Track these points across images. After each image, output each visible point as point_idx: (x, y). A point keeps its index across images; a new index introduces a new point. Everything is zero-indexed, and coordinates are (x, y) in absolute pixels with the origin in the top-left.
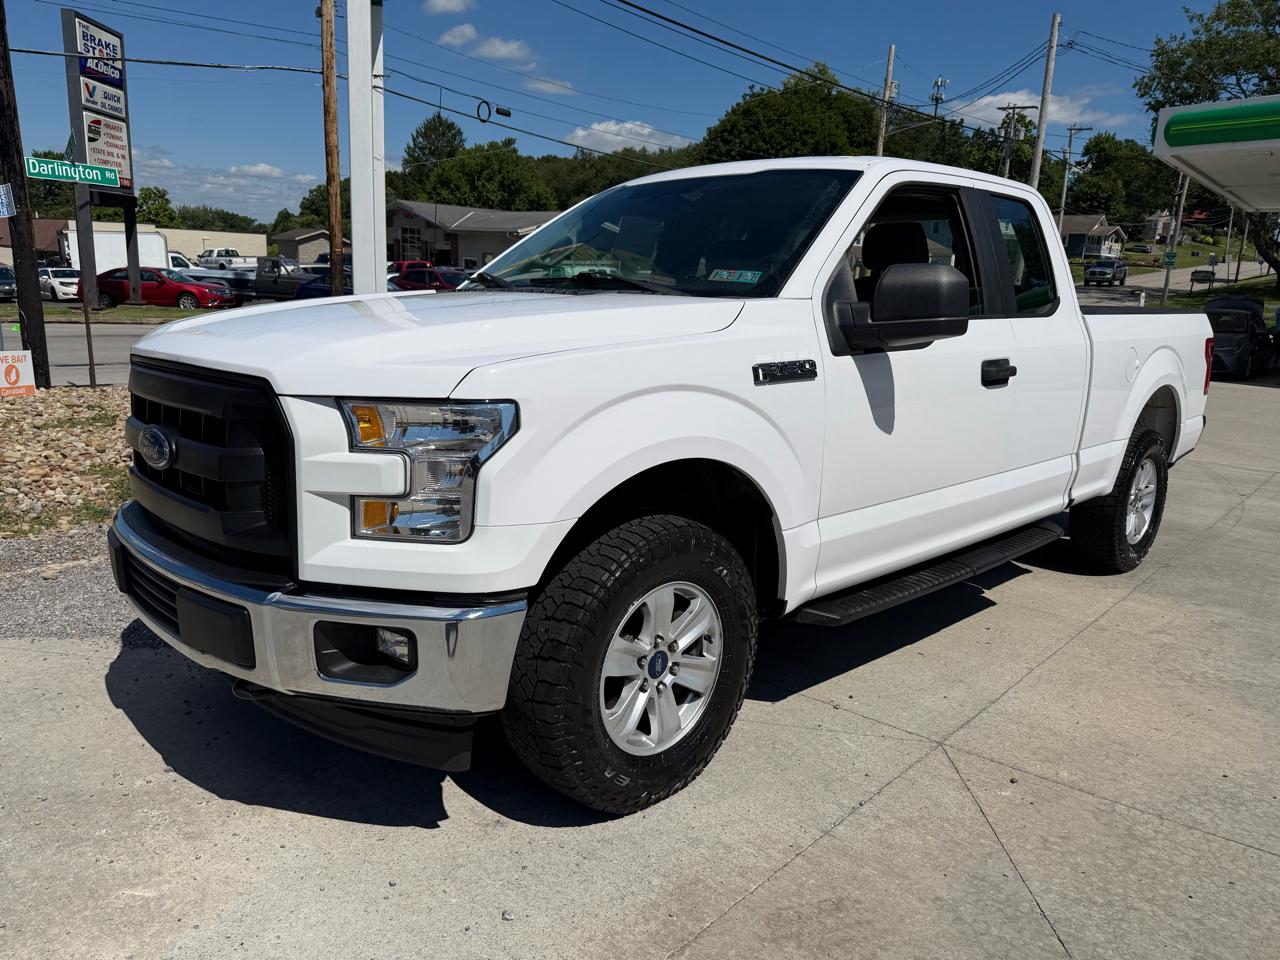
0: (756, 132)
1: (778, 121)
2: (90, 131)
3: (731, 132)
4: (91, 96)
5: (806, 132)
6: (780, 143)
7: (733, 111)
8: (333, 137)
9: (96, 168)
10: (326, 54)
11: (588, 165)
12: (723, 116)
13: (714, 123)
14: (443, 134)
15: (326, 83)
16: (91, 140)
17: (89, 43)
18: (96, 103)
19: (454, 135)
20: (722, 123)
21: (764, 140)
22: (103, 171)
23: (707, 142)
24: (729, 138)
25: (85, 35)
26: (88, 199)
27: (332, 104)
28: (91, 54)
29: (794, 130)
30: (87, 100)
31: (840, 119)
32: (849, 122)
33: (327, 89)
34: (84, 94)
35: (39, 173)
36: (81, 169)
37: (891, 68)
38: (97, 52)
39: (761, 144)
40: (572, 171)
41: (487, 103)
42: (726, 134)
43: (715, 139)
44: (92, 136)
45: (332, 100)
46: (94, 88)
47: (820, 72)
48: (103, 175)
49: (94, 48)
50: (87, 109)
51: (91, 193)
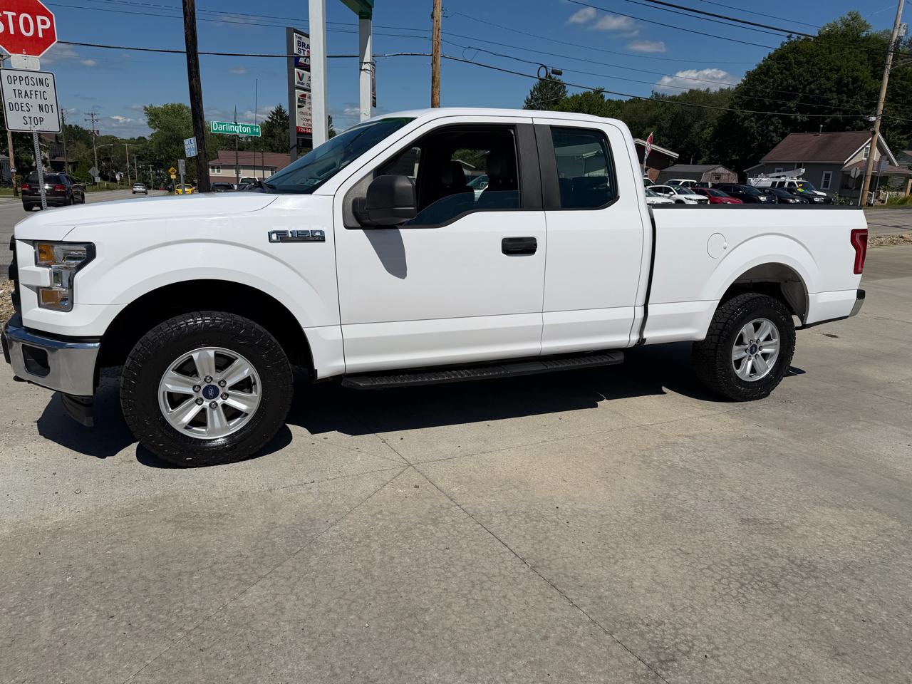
0: (787, 73)
1: (808, 63)
2: (299, 101)
3: (766, 74)
4: (301, 80)
5: (831, 70)
6: (807, 80)
7: (770, 57)
8: (437, 97)
9: (248, 126)
10: (434, 42)
11: (660, 104)
12: (760, 61)
13: (753, 67)
14: (552, 88)
15: (434, 62)
16: (299, 107)
17: (301, 48)
18: (303, 84)
19: (560, 88)
20: (760, 67)
21: (793, 78)
22: (252, 127)
23: (746, 83)
24: (765, 79)
25: (299, 43)
26: (296, 143)
27: (437, 76)
28: (302, 55)
29: (820, 69)
30: (298, 83)
31: (865, 56)
32: (874, 59)
33: (434, 65)
34: (297, 79)
35: (218, 130)
36: (240, 127)
37: (901, 12)
38: (306, 52)
39: (791, 81)
40: (648, 109)
41: (545, 67)
42: (763, 76)
43: (753, 80)
44: (300, 104)
45: (437, 73)
46: (303, 74)
47: (853, 19)
48: (252, 130)
49: (304, 51)
50: (298, 88)
51: (298, 139)
